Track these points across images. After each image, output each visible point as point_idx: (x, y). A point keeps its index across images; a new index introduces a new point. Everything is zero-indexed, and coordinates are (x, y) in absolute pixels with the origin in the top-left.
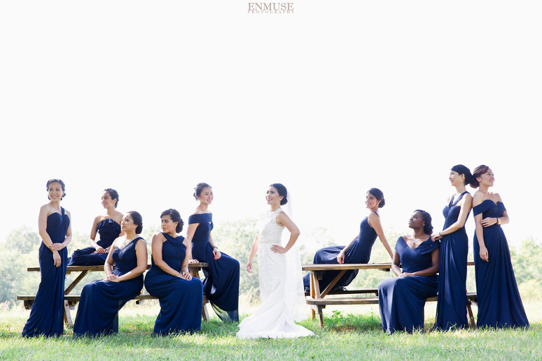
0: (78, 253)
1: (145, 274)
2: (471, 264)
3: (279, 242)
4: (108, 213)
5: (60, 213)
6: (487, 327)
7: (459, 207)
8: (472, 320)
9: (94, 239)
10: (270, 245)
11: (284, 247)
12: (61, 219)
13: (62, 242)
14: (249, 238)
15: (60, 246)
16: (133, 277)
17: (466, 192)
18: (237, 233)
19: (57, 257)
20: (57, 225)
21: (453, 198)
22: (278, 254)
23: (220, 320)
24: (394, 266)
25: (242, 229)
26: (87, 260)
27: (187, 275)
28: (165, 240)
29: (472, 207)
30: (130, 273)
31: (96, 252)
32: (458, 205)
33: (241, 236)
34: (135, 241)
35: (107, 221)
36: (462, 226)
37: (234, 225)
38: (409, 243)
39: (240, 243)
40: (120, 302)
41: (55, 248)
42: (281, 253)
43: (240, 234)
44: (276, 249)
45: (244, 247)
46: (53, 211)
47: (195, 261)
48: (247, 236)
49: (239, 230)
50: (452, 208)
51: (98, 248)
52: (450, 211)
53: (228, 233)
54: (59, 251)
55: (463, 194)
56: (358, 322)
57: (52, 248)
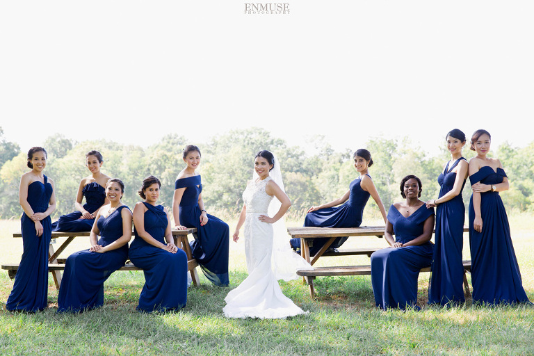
0: (64, 219)
1: (129, 243)
2: (466, 230)
3: (266, 212)
4: (94, 177)
5: (42, 181)
6: (484, 304)
7: (455, 174)
8: (468, 289)
9: (80, 202)
10: (258, 215)
11: (271, 216)
12: (43, 187)
13: (43, 211)
14: (255, 146)
15: (42, 215)
16: (119, 247)
17: (462, 158)
18: (244, 141)
19: (39, 227)
20: (39, 194)
21: (448, 165)
22: (265, 224)
23: (211, 283)
24: (386, 234)
25: (248, 136)
26: (73, 226)
27: (171, 247)
28: (147, 209)
29: (468, 174)
30: (115, 242)
31: (82, 217)
32: (453, 171)
33: (248, 144)
34: (120, 209)
35: (92, 185)
36: (458, 194)
37: (242, 133)
38: (401, 211)
39: (247, 150)
40: (106, 273)
41: (37, 217)
42: (268, 222)
43: (246, 142)
44: (263, 218)
45: (251, 153)
46: (35, 179)
47: (182, 228)
48: (253, 143)
49: (246, 137)
50: (447, 175)
51: (84, 212)
52: (445, 179)
53: (237, 141)
54: (41, 221)
55: (459, 160)
56: (350, 289)
57: (33, 219)
